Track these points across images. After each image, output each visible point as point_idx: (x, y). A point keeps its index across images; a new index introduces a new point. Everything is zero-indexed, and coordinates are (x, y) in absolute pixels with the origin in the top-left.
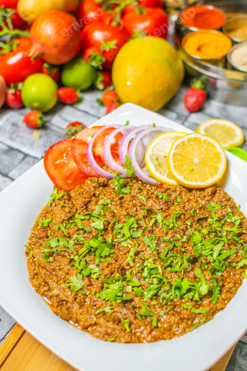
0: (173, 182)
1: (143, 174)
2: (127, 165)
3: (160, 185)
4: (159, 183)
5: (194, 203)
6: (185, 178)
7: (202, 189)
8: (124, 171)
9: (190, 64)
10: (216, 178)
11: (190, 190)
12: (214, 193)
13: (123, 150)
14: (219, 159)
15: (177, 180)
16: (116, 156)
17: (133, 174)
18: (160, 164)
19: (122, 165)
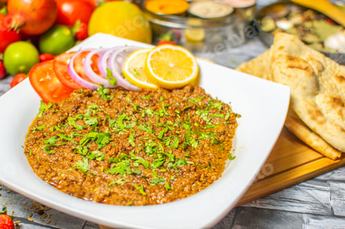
0: (153, 86)
1: (125, 83)
2: (110, 76)
3: (142, 91)
4: (139, 89)
5: (177, 99)
6: (165, 79)
7: (181, 88)
8: (106, 82)
10: (193, 76)
11: (170, 90)
12: (192, 90)
13: (103, 65)
14: (192, 63)
15: (158, 83)
16: (98, 72)
17: (116, 84)
18: (138, 74)
19: (104, 78)
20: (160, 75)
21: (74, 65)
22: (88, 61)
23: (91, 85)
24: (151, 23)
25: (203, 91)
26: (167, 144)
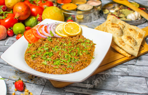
1: (56, 35)
2: (51, 33)
3: (63, 38)
4: (62, 37)
5: (74, 40)
6: (70, 33)
7: (76, 36)
8: (50, 35)
9: (66, 13)
10: (80, 32)
11: (72, 37)
12: (79, 36)
13: (49, 30)
14: (79, 27)
15: (68, 35)
16: (47, 32)
17: (53, 36)
18: (61, 32)
19: (49, 34)
20: (68, 32)
21: (39, 30)
22: (43, 28)
23: (45, 37)
24: (64, 13)
25: (83, 36)
26: (72, 54)
